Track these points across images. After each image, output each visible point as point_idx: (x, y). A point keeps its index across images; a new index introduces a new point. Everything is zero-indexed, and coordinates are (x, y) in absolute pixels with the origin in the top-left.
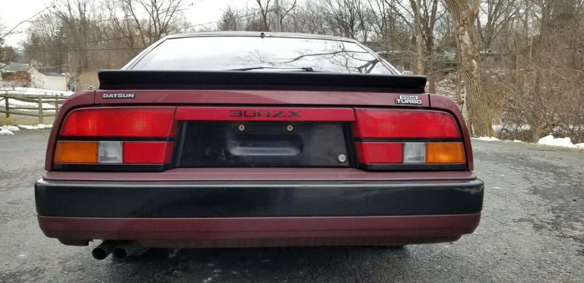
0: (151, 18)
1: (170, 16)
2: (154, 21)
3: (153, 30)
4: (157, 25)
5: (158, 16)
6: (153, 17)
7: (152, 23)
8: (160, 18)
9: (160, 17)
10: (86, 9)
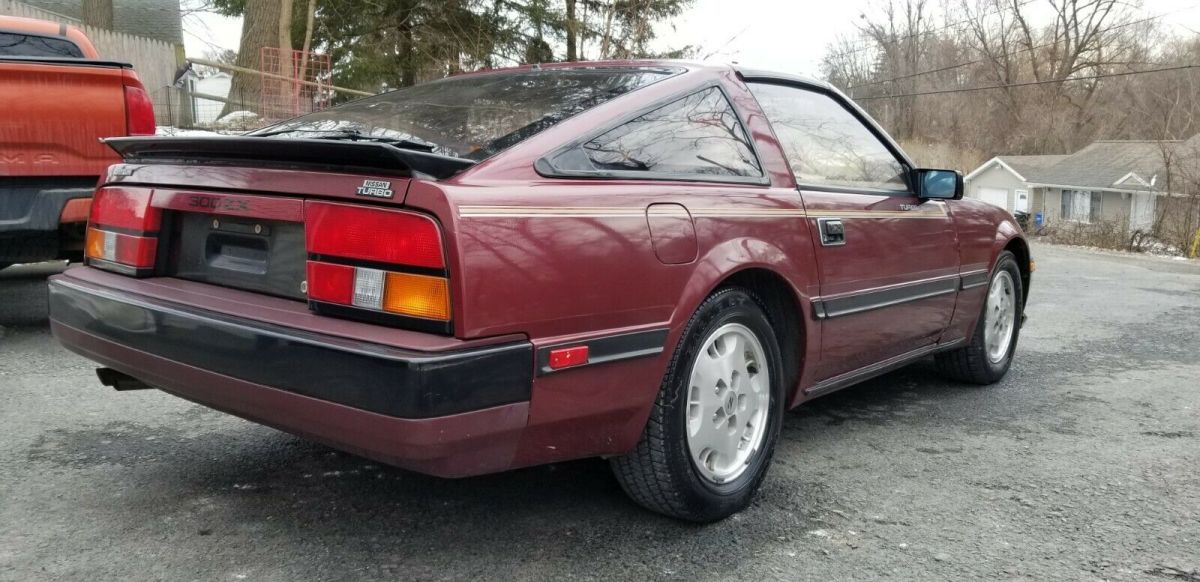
0: (1061, 20)
1: (1105, 11)
2: (1066, 26)
3: (1062, 46)
4: (1072, 34)
5: (1074, 15)
6: (1064, 18)
7: (1061, 30)
8: (1079, 20)
9: (1080, 16)
10: (923, 15)
